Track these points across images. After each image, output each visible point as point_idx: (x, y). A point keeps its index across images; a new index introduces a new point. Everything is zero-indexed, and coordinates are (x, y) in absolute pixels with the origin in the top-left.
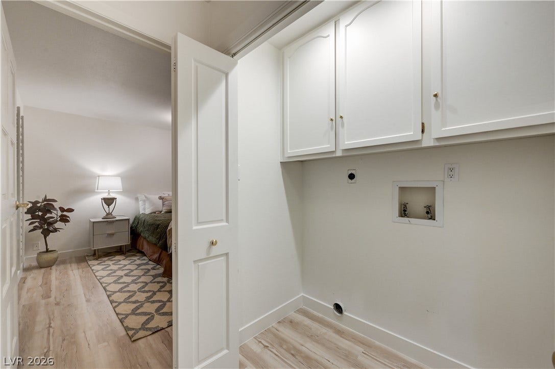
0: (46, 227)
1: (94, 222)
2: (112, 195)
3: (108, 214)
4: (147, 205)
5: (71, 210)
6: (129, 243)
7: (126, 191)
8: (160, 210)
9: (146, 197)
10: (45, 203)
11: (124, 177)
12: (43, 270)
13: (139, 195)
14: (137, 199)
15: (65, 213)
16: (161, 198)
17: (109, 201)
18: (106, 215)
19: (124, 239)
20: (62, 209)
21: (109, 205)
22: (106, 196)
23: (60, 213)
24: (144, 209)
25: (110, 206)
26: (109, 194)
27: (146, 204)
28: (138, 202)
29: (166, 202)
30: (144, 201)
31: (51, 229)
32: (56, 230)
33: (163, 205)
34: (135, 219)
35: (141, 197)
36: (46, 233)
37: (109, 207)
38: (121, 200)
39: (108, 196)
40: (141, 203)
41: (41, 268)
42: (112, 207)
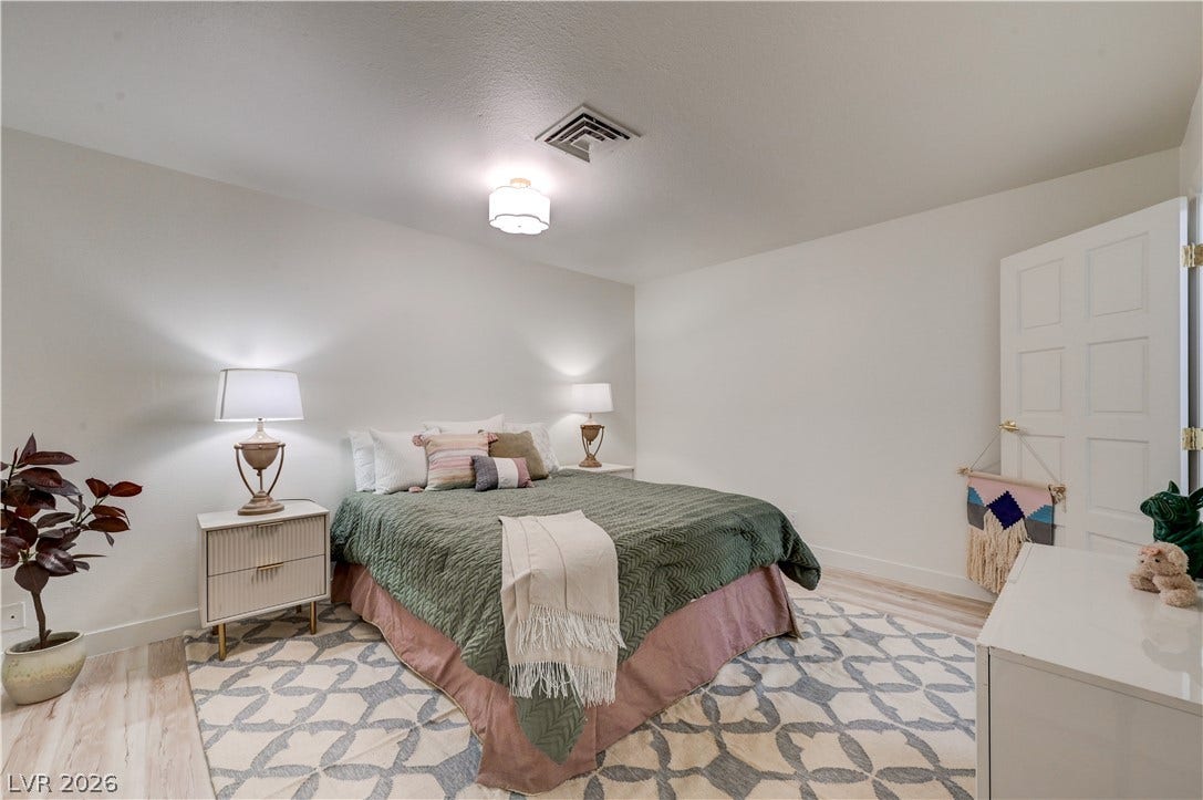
0: (33, 558)
1: (208, 532)
2: (271, 435)
3: (256, 498)
4: (380, 465)
5: (128, 489)
6: (328, 595)
7: (314, 420)
8: (421, 480)
9: (375, 439)
10: (29, 467)
11: (311, 375)
12: (24, 715)
13: (352, 433)
14: (346, 444)
15: (110, 501)
16: (420, 441)
17: (259, 456)
18: (253, 501)
19: (310, 584)
20: (99, 488)
21: (260, 469)
22: (249, 436)
23: (90, 500)
24: (371, 477)
25: (264, 471)
26: (260, 430)
27: (377, 461)
28: (351, 452)
29: (437, 456)
30: (370, 451)
31: (51, 562)
32: (70, 567)
33: (428, 462)
34: (342, 510)
35: (360, 437)
36: (33, 578)
37: (260, 474)
38: (299, 448)
39: (257, 435)
40: (358, 457)
41: (20, 705)
42: (269, 473)
